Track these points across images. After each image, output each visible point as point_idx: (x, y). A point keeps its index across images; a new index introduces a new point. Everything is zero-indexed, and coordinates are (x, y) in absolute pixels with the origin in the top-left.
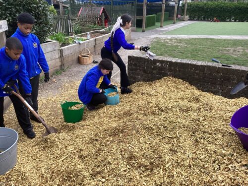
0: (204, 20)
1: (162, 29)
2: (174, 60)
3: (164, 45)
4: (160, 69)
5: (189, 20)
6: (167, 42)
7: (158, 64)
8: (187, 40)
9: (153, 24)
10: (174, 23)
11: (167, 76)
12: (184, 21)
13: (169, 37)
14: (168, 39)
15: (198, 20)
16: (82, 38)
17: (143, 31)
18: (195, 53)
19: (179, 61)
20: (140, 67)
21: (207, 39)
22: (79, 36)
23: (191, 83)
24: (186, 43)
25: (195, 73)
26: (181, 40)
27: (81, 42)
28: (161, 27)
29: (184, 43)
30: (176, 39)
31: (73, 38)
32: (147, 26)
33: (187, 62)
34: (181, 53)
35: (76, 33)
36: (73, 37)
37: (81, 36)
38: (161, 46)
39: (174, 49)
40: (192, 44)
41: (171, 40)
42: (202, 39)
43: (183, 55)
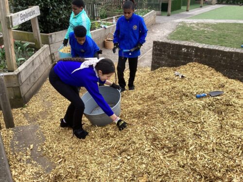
0: (233, 3)
1: (188, 13)
2: (200, 46)
3: (190, 29)
4: (186, 54)
5: (217, 4)
6: (193, 27)
7: (183, 49)
8: (215, 25)
9: (179, 8)
10: (201, 7)
11: (192, 62)
12: (212, 4)
13: (195, 21)
14: (194, 24)
15: (227, 3)
16: (108, 22)
17: (169, 15)
18: (222, 39)
19: (206, 46)
20: (164, 52)
21: (235, 24)
22: (104, 21)
23: (217, 70)
24: (213, 28)
25: (222, 59)
26: (207, 25)
27: (107, 27)
28: (187, 11)
29: (210, 27)
30: (202, 24)
31: (99, 23)
32: (173, 10)
33: (214, 48)
34: (208, 38)
35: (102, 17)
36: (100, 21)
37: (107, 20)
38: (187, 30)
39: (200, 34)
40: (219, 29)
41: (197, 24)
42: (230, 23)
43: (210, 40)
